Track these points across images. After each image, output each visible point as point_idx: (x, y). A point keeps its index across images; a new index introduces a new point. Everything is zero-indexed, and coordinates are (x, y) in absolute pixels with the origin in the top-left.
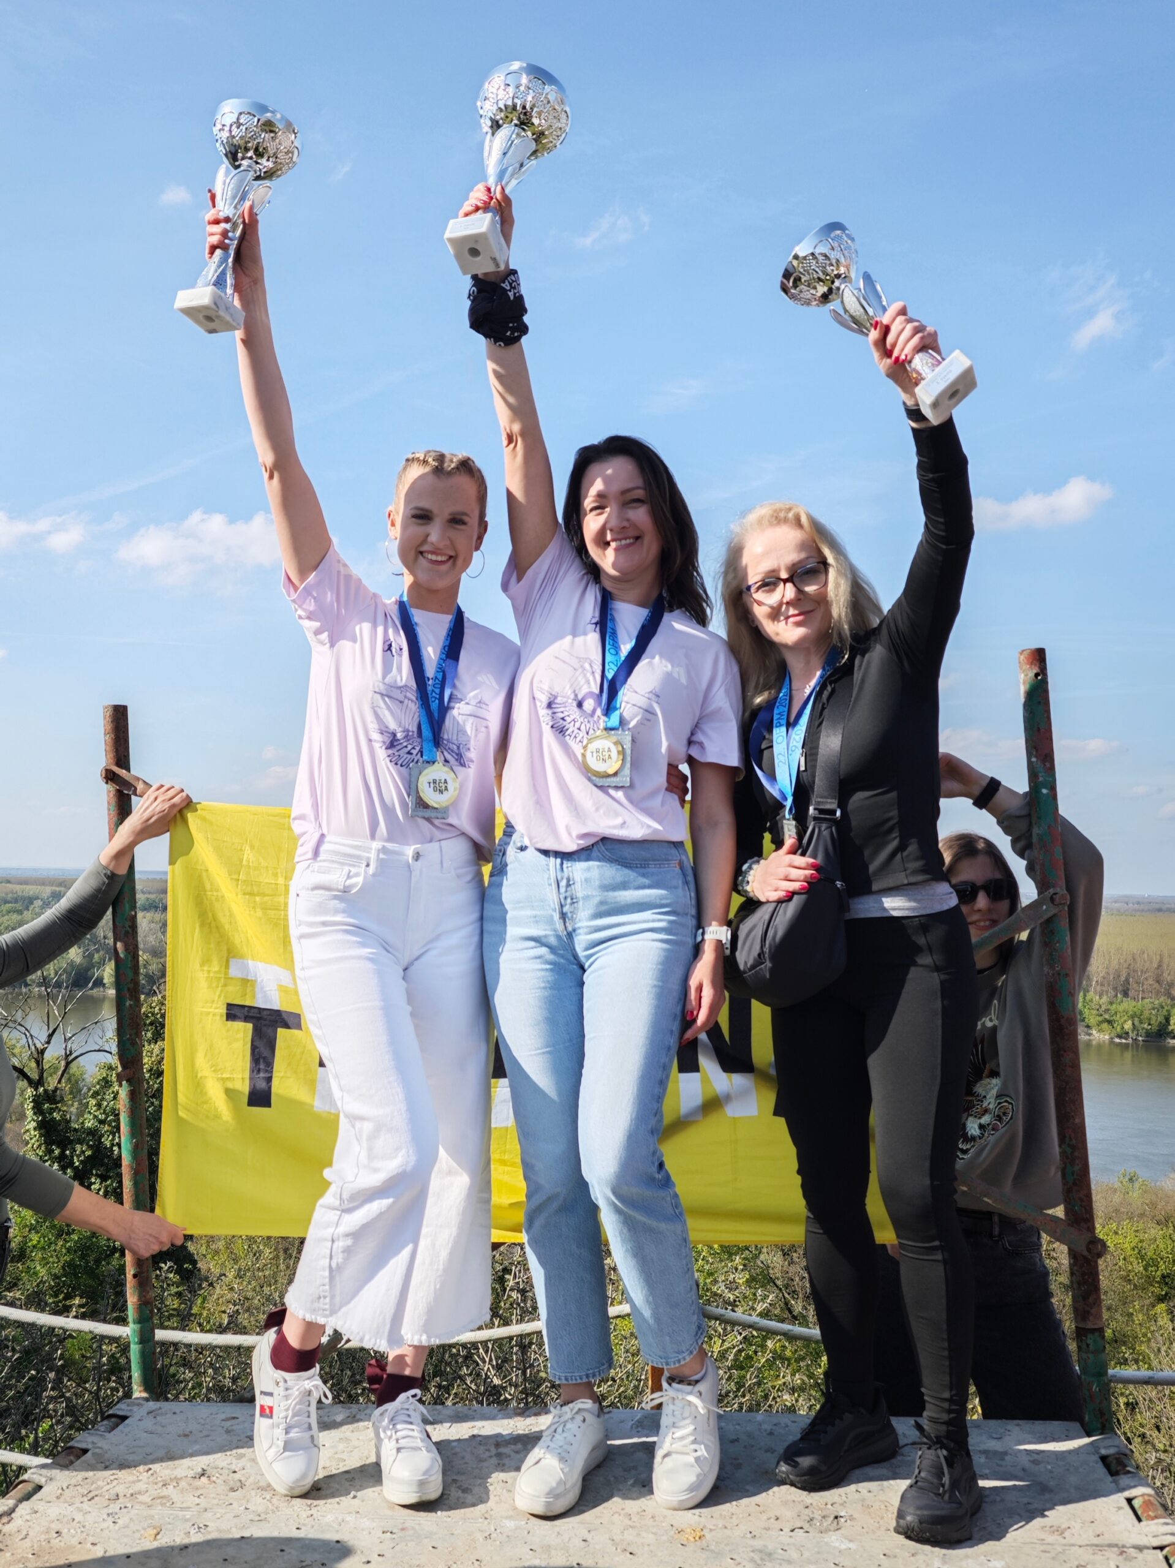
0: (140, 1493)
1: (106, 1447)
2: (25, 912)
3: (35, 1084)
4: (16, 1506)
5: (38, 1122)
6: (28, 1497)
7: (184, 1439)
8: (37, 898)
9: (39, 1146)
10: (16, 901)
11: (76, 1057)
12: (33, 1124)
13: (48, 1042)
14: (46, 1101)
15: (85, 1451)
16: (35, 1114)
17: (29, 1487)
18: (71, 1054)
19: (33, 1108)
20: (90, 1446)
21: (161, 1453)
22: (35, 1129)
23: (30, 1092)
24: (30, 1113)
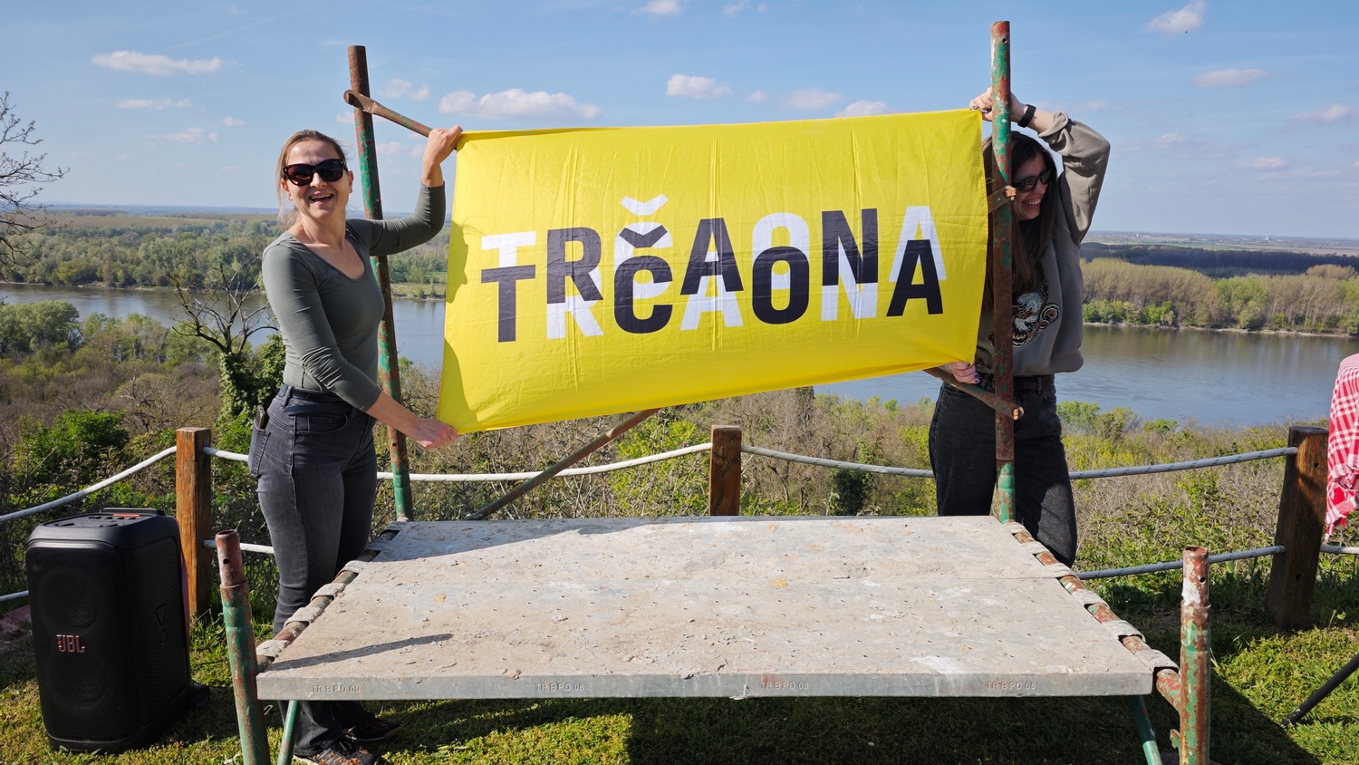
0: (423, 574)
1: (392, 549)
2: (199, 238)
3: (227, 350)
4: (345, 587)
5: (230, 375)
6: (349, 581)
7: (442, 542)
8: (206, 228)
9: (233, 391)
10: (191, 230)
11: (252, 332)
12: (227, 376)
13: (232, 322)
14: (235, 361)
15: (378, 552)
16: (227, 369)
17: (349, 574)
18: (248, 329)
19: (226, 365)
20: (380, 549)
21: (429, 551)
22: (229, 379)
23: (222, 355)
24: (224, 369)
